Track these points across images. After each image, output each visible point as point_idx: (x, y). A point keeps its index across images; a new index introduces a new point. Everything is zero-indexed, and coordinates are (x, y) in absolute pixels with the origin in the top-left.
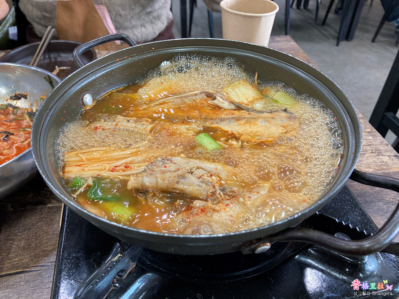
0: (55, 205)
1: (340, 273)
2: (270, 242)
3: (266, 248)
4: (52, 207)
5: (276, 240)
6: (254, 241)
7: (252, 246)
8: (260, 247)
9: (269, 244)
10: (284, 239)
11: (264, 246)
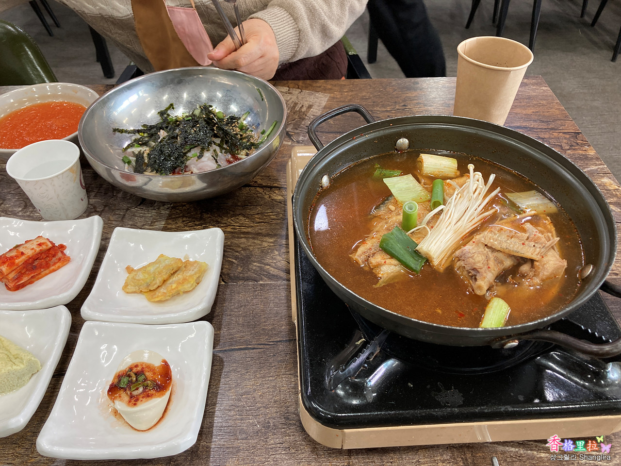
0: (267, 282)
1: (581, 379)
2: (518, 339)
3: (514, 345)
4: (264, 284)
5: (524, 337)
6: (505, 338)
7: (502, 342)
8: (509, 343)
9: (517, 341)
10: (531, 337)
11: (513, 342)
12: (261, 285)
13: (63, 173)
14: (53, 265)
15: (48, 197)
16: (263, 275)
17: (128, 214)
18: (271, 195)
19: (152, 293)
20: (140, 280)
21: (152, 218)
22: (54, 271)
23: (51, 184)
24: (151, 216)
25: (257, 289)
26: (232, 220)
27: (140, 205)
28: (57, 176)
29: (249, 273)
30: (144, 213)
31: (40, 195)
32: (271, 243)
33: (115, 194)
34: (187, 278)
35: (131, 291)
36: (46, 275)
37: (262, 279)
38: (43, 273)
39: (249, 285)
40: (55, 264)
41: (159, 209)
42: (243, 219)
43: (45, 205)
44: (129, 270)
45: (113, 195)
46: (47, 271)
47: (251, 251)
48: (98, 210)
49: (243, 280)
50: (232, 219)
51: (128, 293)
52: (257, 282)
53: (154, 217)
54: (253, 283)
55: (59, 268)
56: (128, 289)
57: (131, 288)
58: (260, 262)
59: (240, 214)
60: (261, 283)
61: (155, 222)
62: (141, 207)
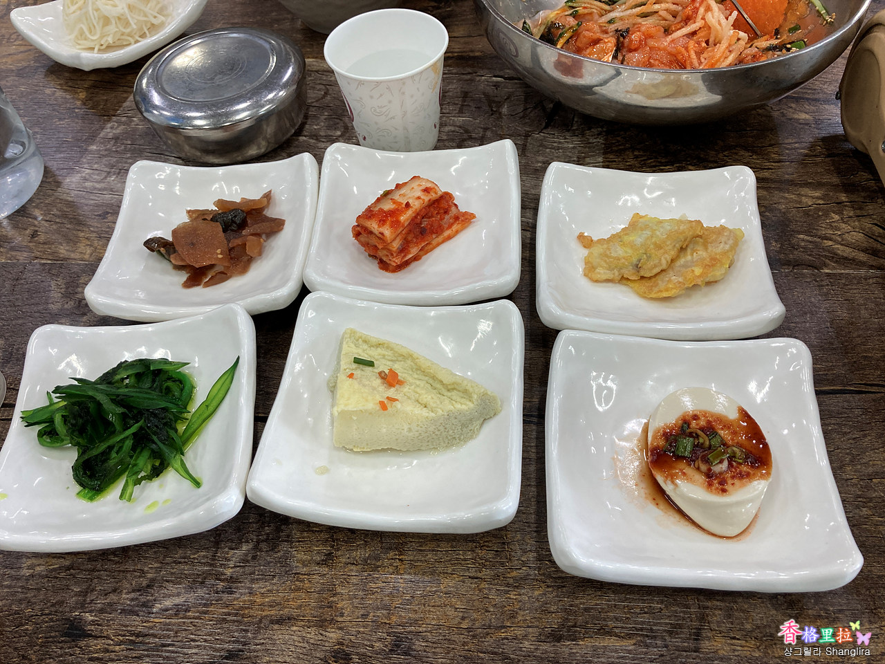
12: (828, 275)
13: (421, 72)
14: (448, 229)
15: (387, 116)
16: (826, 257)
17: (530, 144)
18: (785, 112)
19: (649, 284)
20: (619, 259)
21: (576, 151)
22: (449, 238)
23: (400, 91)
24: (574, 148)
25: (824, 283)
26: (725, 156)
27: (546, 127)
28: (412, 77)
29: (796, 252)
30: (560, 143)
31: (375, 111)
32: (818, 198)
33: (494, 109)
34: (718, 257)
35: (604, 277)
36: (438, 245)
37: (826, 265)
38: (434, 242)
39: (803, 276)
40: (450, 226)
41: (583, 135)
42: (747, 154)
43: (378, 129)
44: (585, 241)
45: (492, 110)
46: (440, 238)
47: (784, 213)
48: (474, 135)
49: (789, 265)
50: (726, 153)
51: (597, 281)
52: (818, 270)
53: (580, 149)
54: (810, 272)
55: (457, 232)
56: (599, 273)
57: (602, 273)
58: (808, 233)
59: (737, 146)
60: (827, 271)
61: (584, 157)
62: (549, 130)
